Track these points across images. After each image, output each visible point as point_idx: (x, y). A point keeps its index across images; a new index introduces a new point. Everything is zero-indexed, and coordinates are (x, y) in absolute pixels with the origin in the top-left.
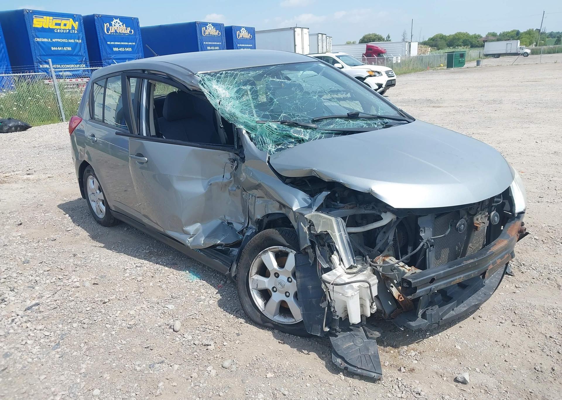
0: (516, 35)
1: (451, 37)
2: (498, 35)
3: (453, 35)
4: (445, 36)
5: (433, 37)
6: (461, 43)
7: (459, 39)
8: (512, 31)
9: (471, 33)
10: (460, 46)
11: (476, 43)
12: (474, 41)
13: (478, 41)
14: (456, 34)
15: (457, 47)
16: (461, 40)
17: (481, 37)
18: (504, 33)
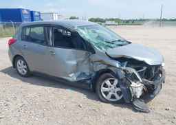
0: (113, 20)
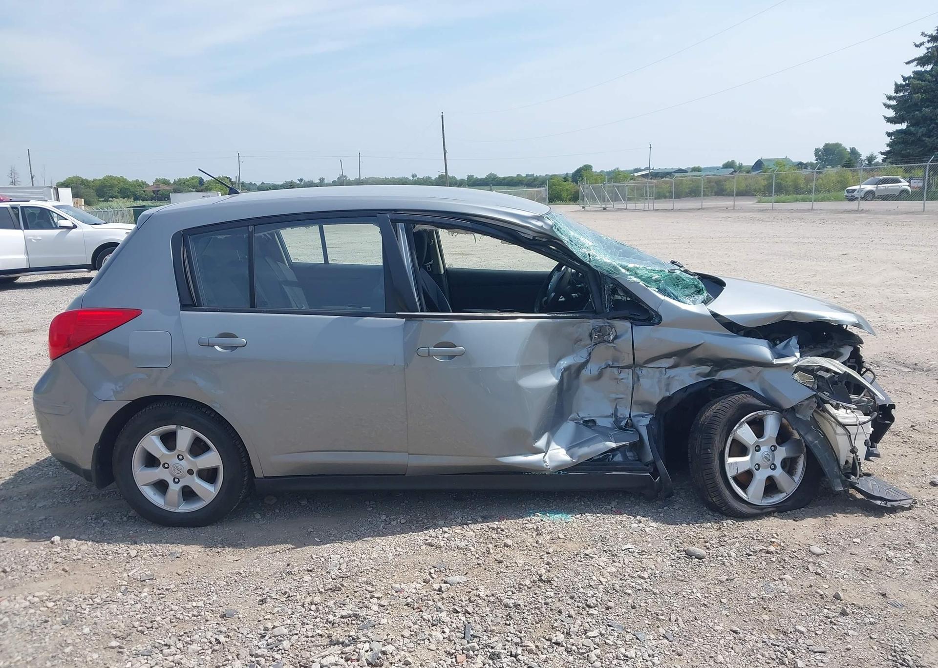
0: (199, 185)
1: (98, 183)
2: (172, 183)
3: (99, 180)
4: (86, 180)
5: (65, 181)
6: (116, 194)
7: (112, 187)
8: (192, 178)
9: (131, 179)
10: (117, 197)
11: (142, 194)
12: (139, 191)
13: (144, 191)
14: (105, 179)
15: (110, 199)
16: (116, 189)
17: (148, 185)
18: (179, 180)
